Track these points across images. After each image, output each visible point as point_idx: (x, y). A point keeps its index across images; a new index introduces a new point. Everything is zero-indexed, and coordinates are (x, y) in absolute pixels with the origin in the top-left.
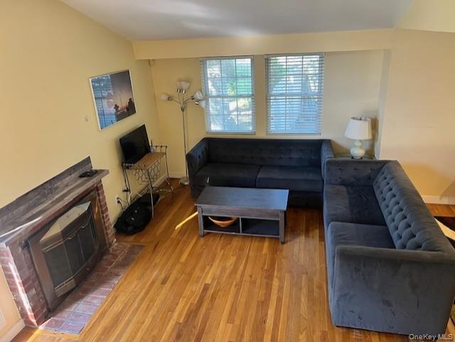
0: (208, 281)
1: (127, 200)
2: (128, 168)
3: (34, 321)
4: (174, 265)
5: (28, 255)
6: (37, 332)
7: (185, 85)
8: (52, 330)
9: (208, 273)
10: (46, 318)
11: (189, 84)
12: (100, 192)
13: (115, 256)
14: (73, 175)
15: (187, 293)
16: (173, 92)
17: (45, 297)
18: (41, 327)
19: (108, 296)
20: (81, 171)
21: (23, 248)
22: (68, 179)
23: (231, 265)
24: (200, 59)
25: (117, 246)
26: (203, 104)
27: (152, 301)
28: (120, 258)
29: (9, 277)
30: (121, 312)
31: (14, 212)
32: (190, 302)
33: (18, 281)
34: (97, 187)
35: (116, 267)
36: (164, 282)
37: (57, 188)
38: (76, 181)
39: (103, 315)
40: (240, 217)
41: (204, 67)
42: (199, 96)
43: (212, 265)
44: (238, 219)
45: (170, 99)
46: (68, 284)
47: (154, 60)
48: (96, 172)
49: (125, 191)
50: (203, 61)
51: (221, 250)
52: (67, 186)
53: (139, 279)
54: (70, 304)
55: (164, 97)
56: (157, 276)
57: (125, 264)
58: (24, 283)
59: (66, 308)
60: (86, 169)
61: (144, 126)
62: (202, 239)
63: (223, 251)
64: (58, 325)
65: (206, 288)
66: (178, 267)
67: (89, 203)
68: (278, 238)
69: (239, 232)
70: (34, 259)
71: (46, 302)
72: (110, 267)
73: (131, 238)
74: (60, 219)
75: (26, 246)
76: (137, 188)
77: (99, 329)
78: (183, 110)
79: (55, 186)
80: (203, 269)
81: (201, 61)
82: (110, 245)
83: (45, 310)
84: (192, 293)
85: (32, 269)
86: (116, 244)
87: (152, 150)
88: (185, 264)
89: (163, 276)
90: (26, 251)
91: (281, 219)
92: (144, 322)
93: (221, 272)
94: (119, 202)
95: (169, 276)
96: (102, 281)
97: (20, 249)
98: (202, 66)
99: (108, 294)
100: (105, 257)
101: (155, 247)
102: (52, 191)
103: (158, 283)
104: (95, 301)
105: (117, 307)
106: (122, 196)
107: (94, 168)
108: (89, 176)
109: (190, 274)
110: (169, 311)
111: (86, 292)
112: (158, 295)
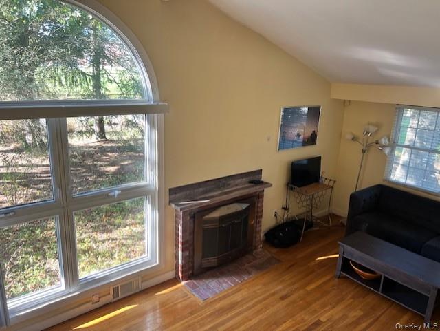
0: (323, 319)
1: (284, 217)
2: (292, 189)
3: (181, 275)
4: (298, 289)
5: (192, 225)
6: (179, 285)
7: (372, 129)
8: (188, 288)
9: (327, 312)
10: (189, 278)
11: (376, 128)
12: (260, 200)
13: (255, 259)
14: (244, 179)
15: (298, 317)
16: (359, 133)
17: (193, 263)
18: (183, 283)
19: (235, 285)
20: (252, 178)
21: (191, 218)
22: (239, 181)
23: (355, 316)
24: (397, 106)
25: (260, 252)
26: (387, 151)
27: (266, 308)
28: (257, 262)
29: (177, 235)
30: (238, 303)
31: (196, 191)
32: (296, 327)
33: (180, 240)
34: (259, 195)
35: (252, 267)
36: (283, 298)
37: (229, 185)
38: (245, 184)
39: (225, 297)
40: (383, 275)
41: (399, 115)
42: (384, 141)
43: (334, 307)
44: (381, 275)
45: (354, 139)
46: (213, 261)
47: (350, 101)
48: (263, 182)
49: (283, 208)
50: (400, 108)
51: (351, 298)
52: (237, 185)
53: (265, 285)
54: (208, 277)
55: (349, 137)
56: (281, 290)
57: (260, 268)
58: (183, 244)
59: (205, 279)
60: (255, 178)
61: (320, 157)
62: (337, 280)
63: (351, 300)
64: (194, 287)
65: (318, 323)
66: (301, 292)
67: (248, 205)
68: (423, 318)
69: (378, 290)
70: (196, 230)
71: (193, 266)
72: (247, 265)
73: (274, 250)
74: (222, 208)
75: (193, 217)
76: (296, 210)
77: (218, 306)
78: (364, 152)
79: (229, 182)
80: (324, 306)
81: (396, 108)
82: (256, 248)
83: (191, 272)
84: (303, 320)
85: (192, 236)
86: (260, 250)
87: (320, 181)
88: (309, 293)
89: (284, 293)
90: (192, 221)
91: (432, 296)
92: (250, 320)
93: (341, 318)
94: (275, 215)
95: (289, 296)
96: (237, 273)
97: (189, 218)
98: (397, 114)
99: (236, 284)
100: (247, 256)
101: (291, 266)
102: (225, 186)
103: (278, 296)
104: (225, 285)
105: (237, 297)
106: (280, 212)
107: (262, 180)
108: (255, 183)
109: (309, 304)
110: (275, 323)
111: (222, 274)
112: (273, 306)
